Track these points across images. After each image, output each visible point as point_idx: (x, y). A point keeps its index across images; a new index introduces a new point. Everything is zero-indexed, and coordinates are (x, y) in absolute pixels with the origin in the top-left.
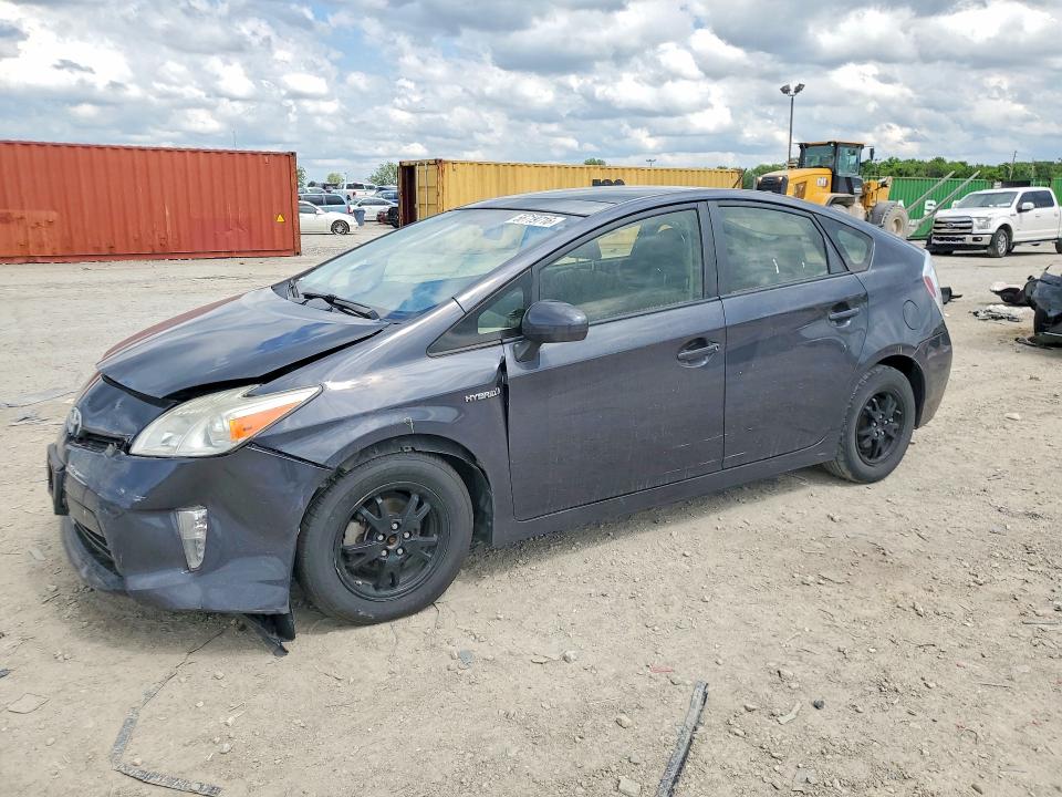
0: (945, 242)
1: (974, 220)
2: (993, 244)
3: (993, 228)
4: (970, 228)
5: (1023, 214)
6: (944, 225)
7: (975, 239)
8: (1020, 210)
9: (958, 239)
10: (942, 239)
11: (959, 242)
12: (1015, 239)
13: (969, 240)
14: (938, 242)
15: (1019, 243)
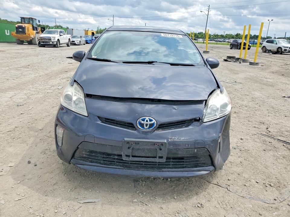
0: (44, 43)
1: (52, 38)
2: (57, 44)
3: (56, 40)
4: (51, 40)
5: (61, 36)
6: (43, 39)
7: (53, 43)
8: (60, 35)
9: (48, 43)
10: (43, 43)
11: (48, 44)
12: (61, 43)
13: (51, 43)
14: (42, 43)
15: (61, 44)
